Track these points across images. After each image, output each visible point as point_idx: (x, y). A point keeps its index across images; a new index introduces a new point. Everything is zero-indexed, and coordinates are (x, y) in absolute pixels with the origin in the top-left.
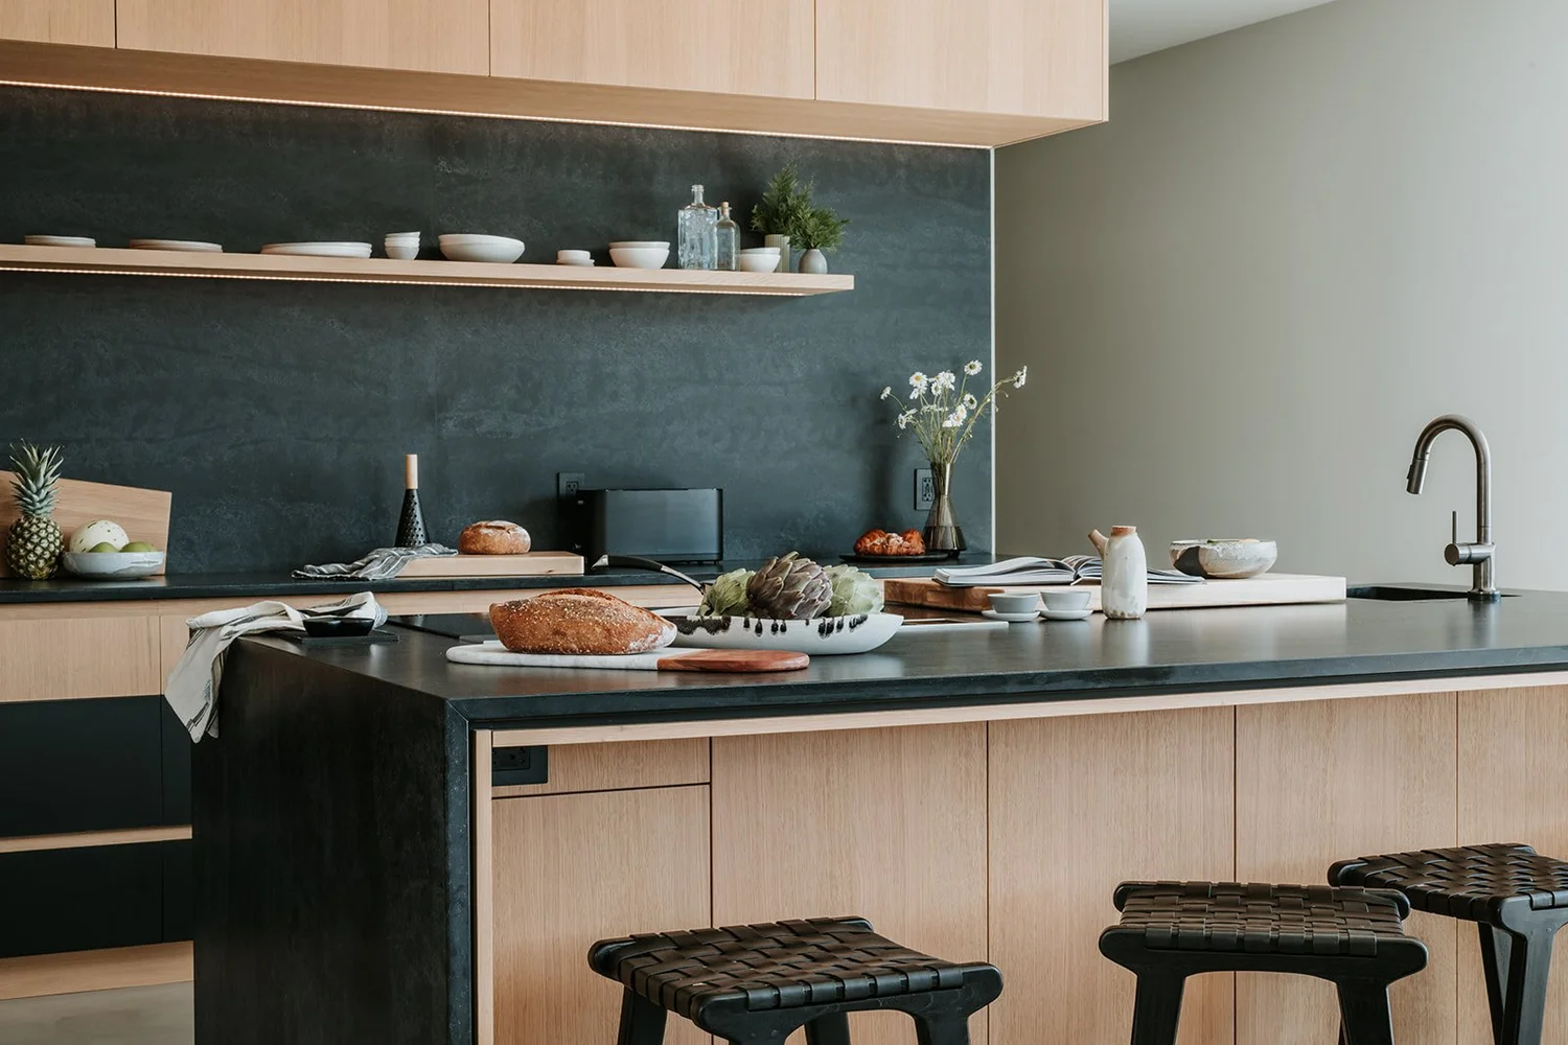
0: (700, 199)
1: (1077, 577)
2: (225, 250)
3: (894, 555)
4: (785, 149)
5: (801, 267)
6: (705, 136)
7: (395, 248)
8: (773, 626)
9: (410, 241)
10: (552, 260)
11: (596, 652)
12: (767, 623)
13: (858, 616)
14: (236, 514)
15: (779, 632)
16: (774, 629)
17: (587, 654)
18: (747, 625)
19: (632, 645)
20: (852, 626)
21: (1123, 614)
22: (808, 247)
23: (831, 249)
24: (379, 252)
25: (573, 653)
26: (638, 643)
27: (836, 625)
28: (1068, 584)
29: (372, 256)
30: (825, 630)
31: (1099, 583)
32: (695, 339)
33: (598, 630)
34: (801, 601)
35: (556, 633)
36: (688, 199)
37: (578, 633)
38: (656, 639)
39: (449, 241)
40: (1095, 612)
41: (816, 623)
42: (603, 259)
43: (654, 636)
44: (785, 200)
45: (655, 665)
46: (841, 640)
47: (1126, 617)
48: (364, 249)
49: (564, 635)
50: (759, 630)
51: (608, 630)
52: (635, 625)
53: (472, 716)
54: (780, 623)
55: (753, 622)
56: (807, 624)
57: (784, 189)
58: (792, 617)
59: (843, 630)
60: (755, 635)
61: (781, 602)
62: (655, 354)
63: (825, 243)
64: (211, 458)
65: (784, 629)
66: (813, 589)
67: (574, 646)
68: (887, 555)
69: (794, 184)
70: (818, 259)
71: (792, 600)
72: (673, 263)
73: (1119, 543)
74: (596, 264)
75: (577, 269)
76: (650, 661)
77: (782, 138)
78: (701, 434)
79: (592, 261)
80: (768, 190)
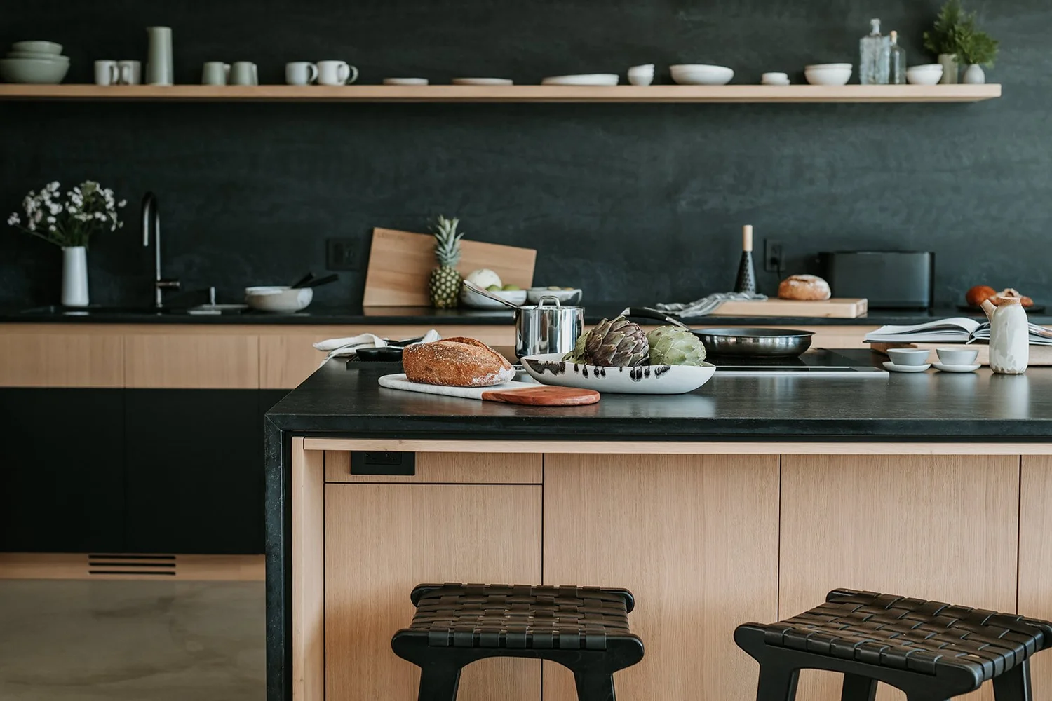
0: (877, 30)
1: (972, 337)
2: (515, 84)
5: (961, 79)
7: (634, 78)
8: (595, 371)
9: (645, 72)
10: (758, 81)
11: (451, 384)
12: (591, 369)
13: (662, 366)
15: (600, 375)
16: (596, 373)
17: (445, 385)
18: (576, 369)
19: (474, 380)
20: (658, 373)
21: (1002, 370)
22: (968, 63)
23: (989, 64)
24: (624, 81)
25: (438, 384)
26: (479, 379)
27: (643, 372)
28: (964, 343)
29: (619, 84)
30: (636, 376)
31: (986, 342)
33: (452, 368)
34: (615, 353)
35: (427, 369)
36: (867, 31)
37: (439, 370)
38: (493, 377)
39: (678, 70)
40: (983, 366)
41: (627, 370)
42: (799, 78)
43: (491, 375)
44: (953, 28)
45: (480, 397)
46: (650, 382)
47: (1006, 372)
48: (611, 79)
49: (431, 370)
50: (585, 373)
51: (459, 369)
52: (479, 366)
53: (285, 427)
54: (600, 368)
55: (581, 367)
56: (621, 370)
57: (953, 19)
58: (609, 365)
59: (650, 376)
60: (583, 376)
61: (601, 353)
63: (981, 60)
65: (603, 373)
66: (626, 345)
67: (437, 379)
69: (961, 13)
70: (977, 72)
71: (608, 352)
72: (854, 80)
73: (1002, 311)
74: (791, 84)
75: (777, 86)
76: (477, 393)
78: (882, 210)
79: (788, 81)
80: (939, 20)
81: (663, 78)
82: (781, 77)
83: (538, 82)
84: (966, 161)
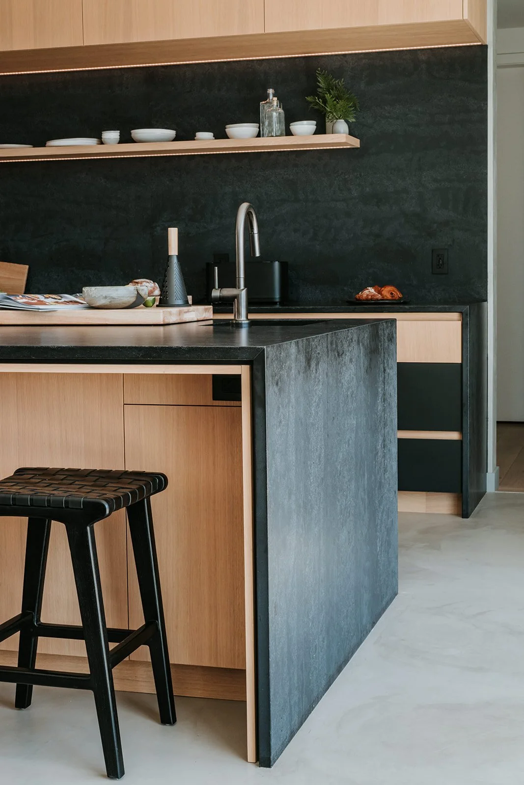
0: (271, 97)
3: (364, 300)
4: (346, 61)
5: (333, 131)
6: (296, 60)
7: (106, 139)
14: (58, 276)
22: (336, 119)
29: (98, 144)
32: (292, 177)
39: (136, 133)
42: (221, 135)
62: (268, 187)
64: (47, 249)
68: (361, 300)
75: (205, 141)
77: (345, 55)
78: (296, 231)
79: (214, 138)
80: (320, 87)
81: (126, 139)
82: (209, 135)
83: (43, 144)
84: (355, 194)
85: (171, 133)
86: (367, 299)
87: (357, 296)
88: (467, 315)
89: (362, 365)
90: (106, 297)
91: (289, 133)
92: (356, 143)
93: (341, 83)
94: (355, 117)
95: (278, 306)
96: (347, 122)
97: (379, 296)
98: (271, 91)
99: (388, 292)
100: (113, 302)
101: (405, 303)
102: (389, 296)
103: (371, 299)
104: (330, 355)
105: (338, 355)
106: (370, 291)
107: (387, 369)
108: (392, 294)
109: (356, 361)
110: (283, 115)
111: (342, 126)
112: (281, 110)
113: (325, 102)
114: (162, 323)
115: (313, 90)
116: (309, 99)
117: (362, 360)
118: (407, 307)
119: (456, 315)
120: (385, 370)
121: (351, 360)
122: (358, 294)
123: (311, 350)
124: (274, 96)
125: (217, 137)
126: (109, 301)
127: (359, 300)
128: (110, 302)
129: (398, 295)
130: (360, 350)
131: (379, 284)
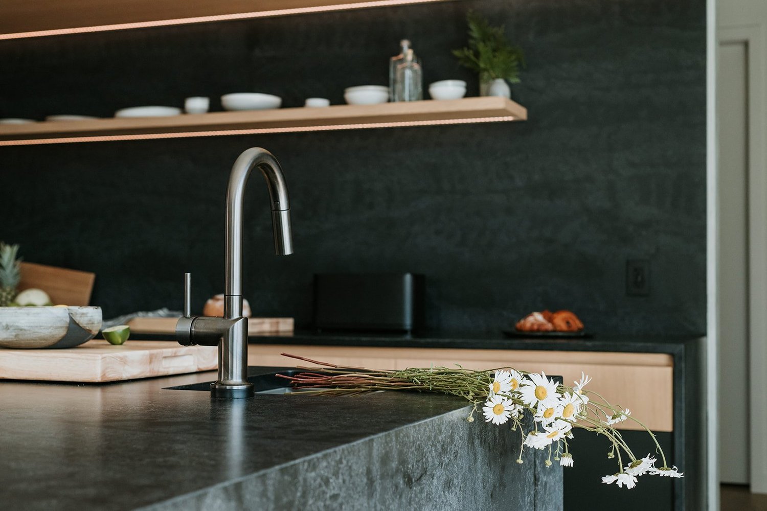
3: (527, 331)
22: (493, 78)
79: (329, 105)
82: (323, 102)
85: (274, 100)
86: (532, 330)
87: (518, 325)
88: (680, 358)
89: (479, 485)
90: (7, 327)
91: (426, 96)
92: (521, 113)
93: (499, 31)
94: (517, 76)
95: (408, 337)
96: (507, 82)
97: (549, 326)
98: (405, 44)
99: (562, 320)
100: (21, 337)
101: (587, 337)
102: (563, 326)
103: (538, 330)
104: (378, 488)
105: (409, 482)
106: (537, 319)
107: (541, 476)
108: (568, 323)
109: (465, 481)
110: (420, 72)
111: (501, 89)
112: (417, 67)
113: (477, 54)
114: (98, 379)
115: (464, 41)
116: (457, 53)
117: (480, 475)
118: (589, 344)
119: (663, 358)
120: (536, 479)
121: (448, 485)
122: (519, 321)
123: (304, 495)
124: (410, 47)
125: (332, 103)
126: (14, 334)
127: (520, 330)
128: (16, 336)
129: (577, 324)
130: (475, 455)
131: (550, 308)
